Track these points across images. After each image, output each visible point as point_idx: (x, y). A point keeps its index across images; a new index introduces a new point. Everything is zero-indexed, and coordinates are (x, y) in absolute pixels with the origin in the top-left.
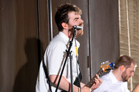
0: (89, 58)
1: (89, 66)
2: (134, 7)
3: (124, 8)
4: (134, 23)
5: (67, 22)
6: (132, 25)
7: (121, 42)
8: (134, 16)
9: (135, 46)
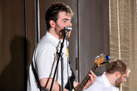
0: (77, 60)
1: (77, 68)
2: (125, 7)
3: (114, 7)
4: (125, 23)
5: (55, 21)
6: (122, 25)
7: (111, 43)
8: (125, 16)
9: (125, 48)
